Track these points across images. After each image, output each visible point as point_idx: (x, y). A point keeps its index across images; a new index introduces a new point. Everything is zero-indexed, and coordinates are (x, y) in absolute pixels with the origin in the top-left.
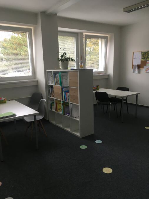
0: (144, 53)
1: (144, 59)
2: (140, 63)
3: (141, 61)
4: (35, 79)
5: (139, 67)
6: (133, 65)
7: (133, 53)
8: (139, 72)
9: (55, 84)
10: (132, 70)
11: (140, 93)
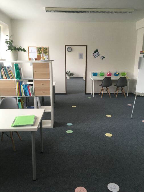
1: (40, 53)
2: (36, 57)
7: (28, 47)
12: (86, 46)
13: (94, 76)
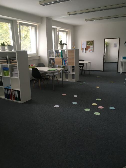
0: (88, 41)
1: (88, 45)
2: (86, 47)
3: (87, 46)
4: (37, 55)
5: (86, 49)
6: (82, 48)
7: (82, 41)
8: (86, 52)
9: (56, 57)
10: (82, 51)
11: (91, 62)
12: (120, 38)
13: (123, 59)
